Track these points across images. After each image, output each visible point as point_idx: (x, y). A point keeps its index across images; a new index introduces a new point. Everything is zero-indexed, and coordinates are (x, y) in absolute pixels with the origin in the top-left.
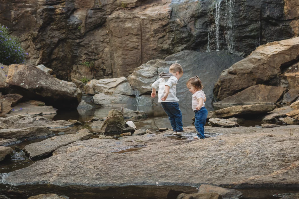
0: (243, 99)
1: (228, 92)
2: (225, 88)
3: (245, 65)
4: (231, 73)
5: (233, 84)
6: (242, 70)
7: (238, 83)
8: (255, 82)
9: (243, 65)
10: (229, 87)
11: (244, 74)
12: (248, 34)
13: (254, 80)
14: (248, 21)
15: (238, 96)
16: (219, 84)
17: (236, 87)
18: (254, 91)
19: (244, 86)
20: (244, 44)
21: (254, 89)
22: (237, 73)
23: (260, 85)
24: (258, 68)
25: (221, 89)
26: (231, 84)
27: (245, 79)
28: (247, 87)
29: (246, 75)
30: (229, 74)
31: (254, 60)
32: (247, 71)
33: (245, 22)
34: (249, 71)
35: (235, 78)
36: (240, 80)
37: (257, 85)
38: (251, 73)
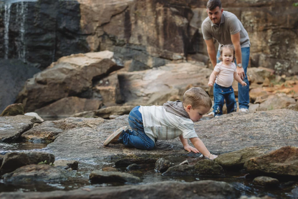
0: (57, 112)
1: (35, 104)
2: (33, 99)
3: (57, 75)
4: (39, 82)
5: (42, 95)
6: (53, 79)
7: (48, 93)
8: (67, 94)
9: (53, 75)
10: (37, 98)
11: (56, 84)
12: (42, 44)
13: (66, 91)
14: (42, 30)
15: (51, 108)
16: (26, 94)
17: (46, 98)
18: (68, 103)
19: (55, 98)
20: (38, 54)
21: (67, 101)
22: (48, 83)
23: (73, 97)
24: (70, 79)
25: (28, 101)
26: (40, 95)
27: (56, 89)
28: (60, 99)
29: (58, 85)
30: (37, 84)
31: (65, 70)
32: (59, 81)
33: (38, 31)
34: (62, 81)
35: (45, 88)
36: (51, 91)
37: (70, 98)
38: (63, 84)
